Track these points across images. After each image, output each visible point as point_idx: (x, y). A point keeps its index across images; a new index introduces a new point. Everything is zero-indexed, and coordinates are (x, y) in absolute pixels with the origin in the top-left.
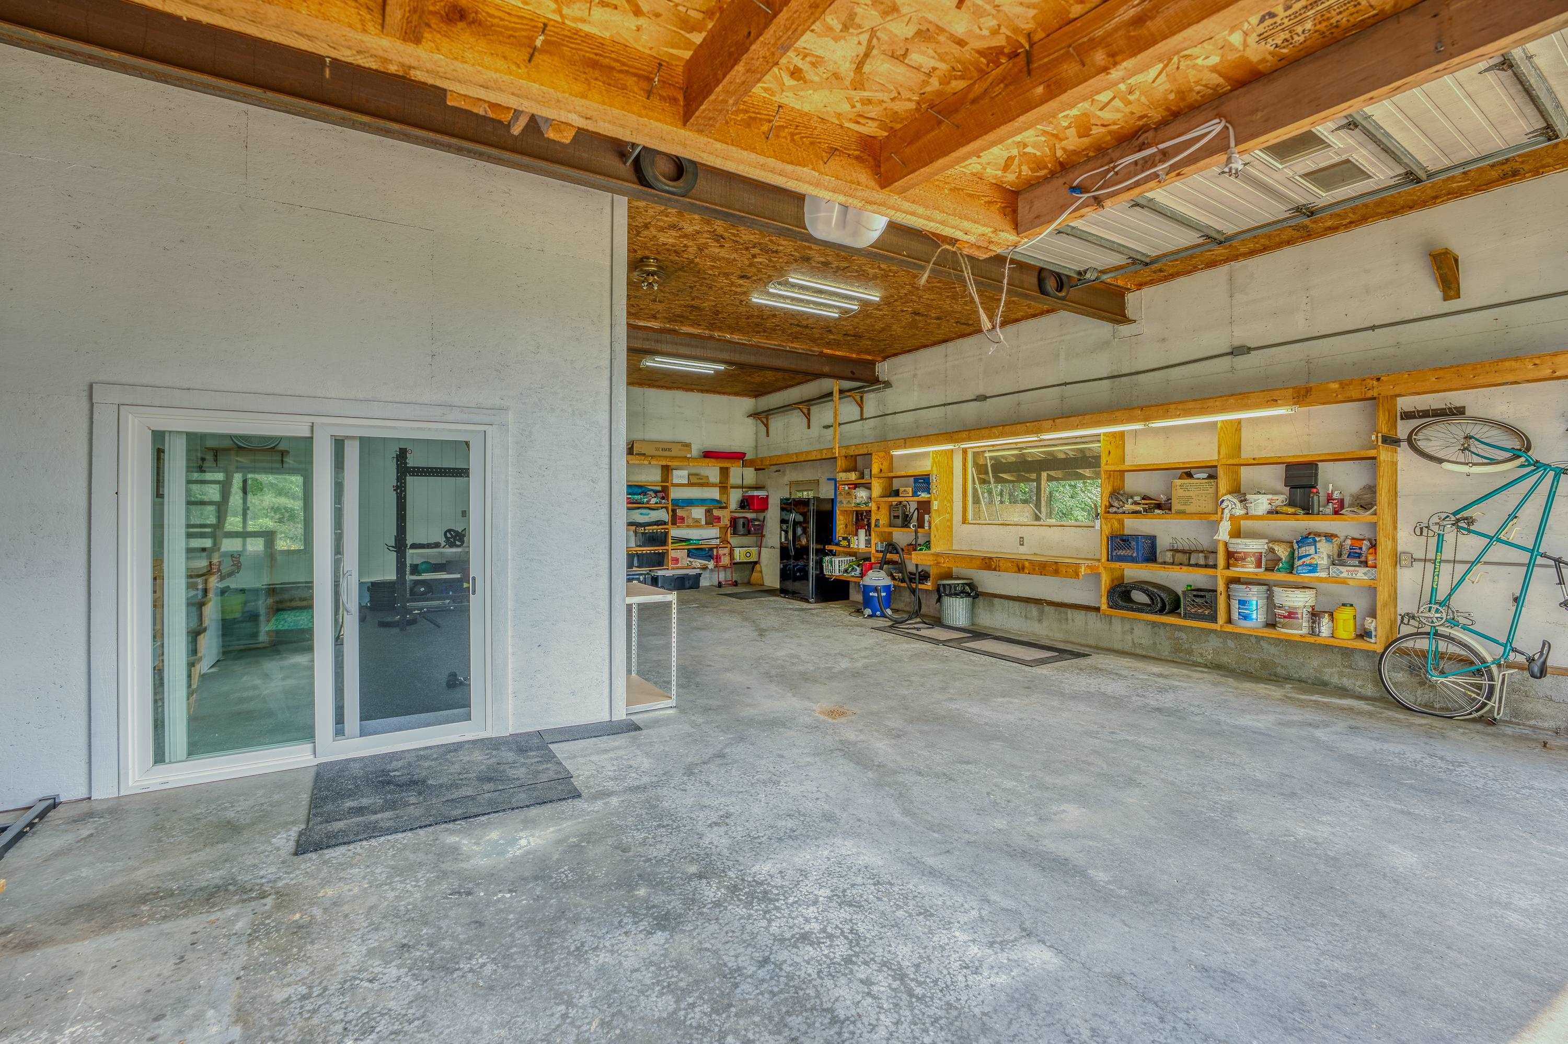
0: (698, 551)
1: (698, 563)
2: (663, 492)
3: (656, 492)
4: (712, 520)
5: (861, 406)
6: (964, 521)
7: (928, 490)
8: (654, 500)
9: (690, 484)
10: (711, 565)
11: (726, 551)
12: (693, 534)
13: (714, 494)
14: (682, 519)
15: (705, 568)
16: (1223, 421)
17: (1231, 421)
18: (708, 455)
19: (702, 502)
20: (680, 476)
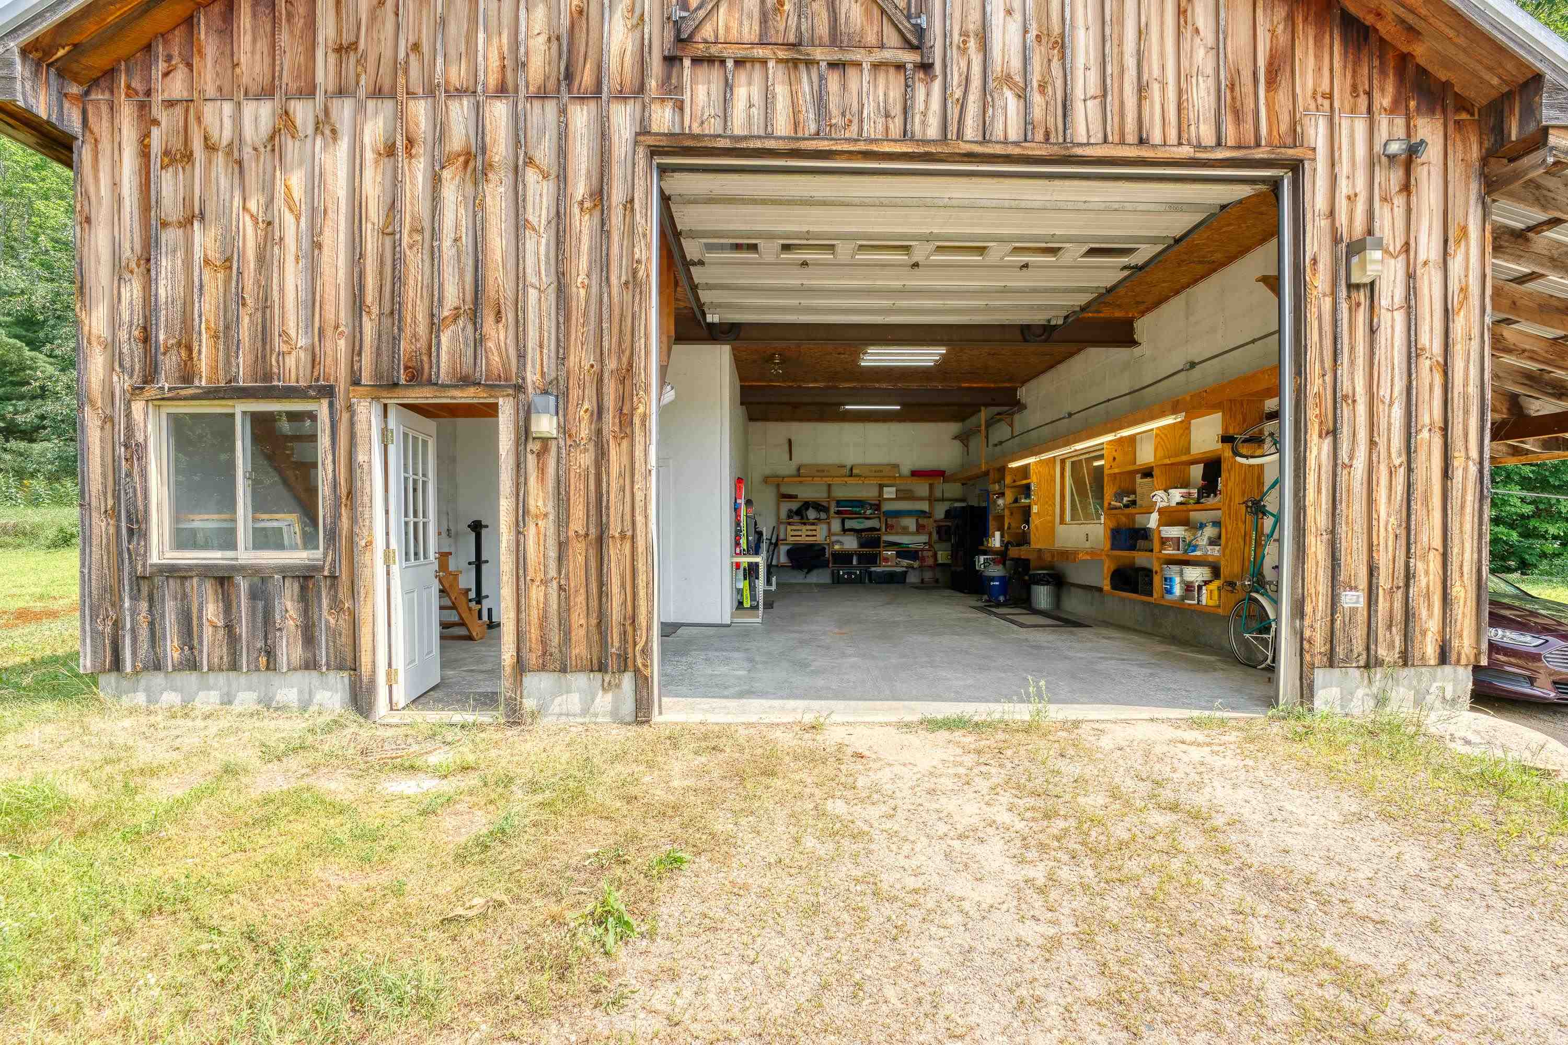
0: (904, 553)
1: (905, 562)
2: (877, 507)
3: (871, 505)
4: (920, 528)
5: (1011, 425)
6: (1062, 521)
7: (1028, 496)
8: (869, 512)
9: (897, 499)
10: (916, 564)
11: (930, 553)
12: (905, 540)
13: (924, 506)
14: (892, 527)
15: (910, 567)
16: (1158, 428)
17: (1163, 427)
18: (915, 474)
19: (909, 513)
20: (889, 492)
